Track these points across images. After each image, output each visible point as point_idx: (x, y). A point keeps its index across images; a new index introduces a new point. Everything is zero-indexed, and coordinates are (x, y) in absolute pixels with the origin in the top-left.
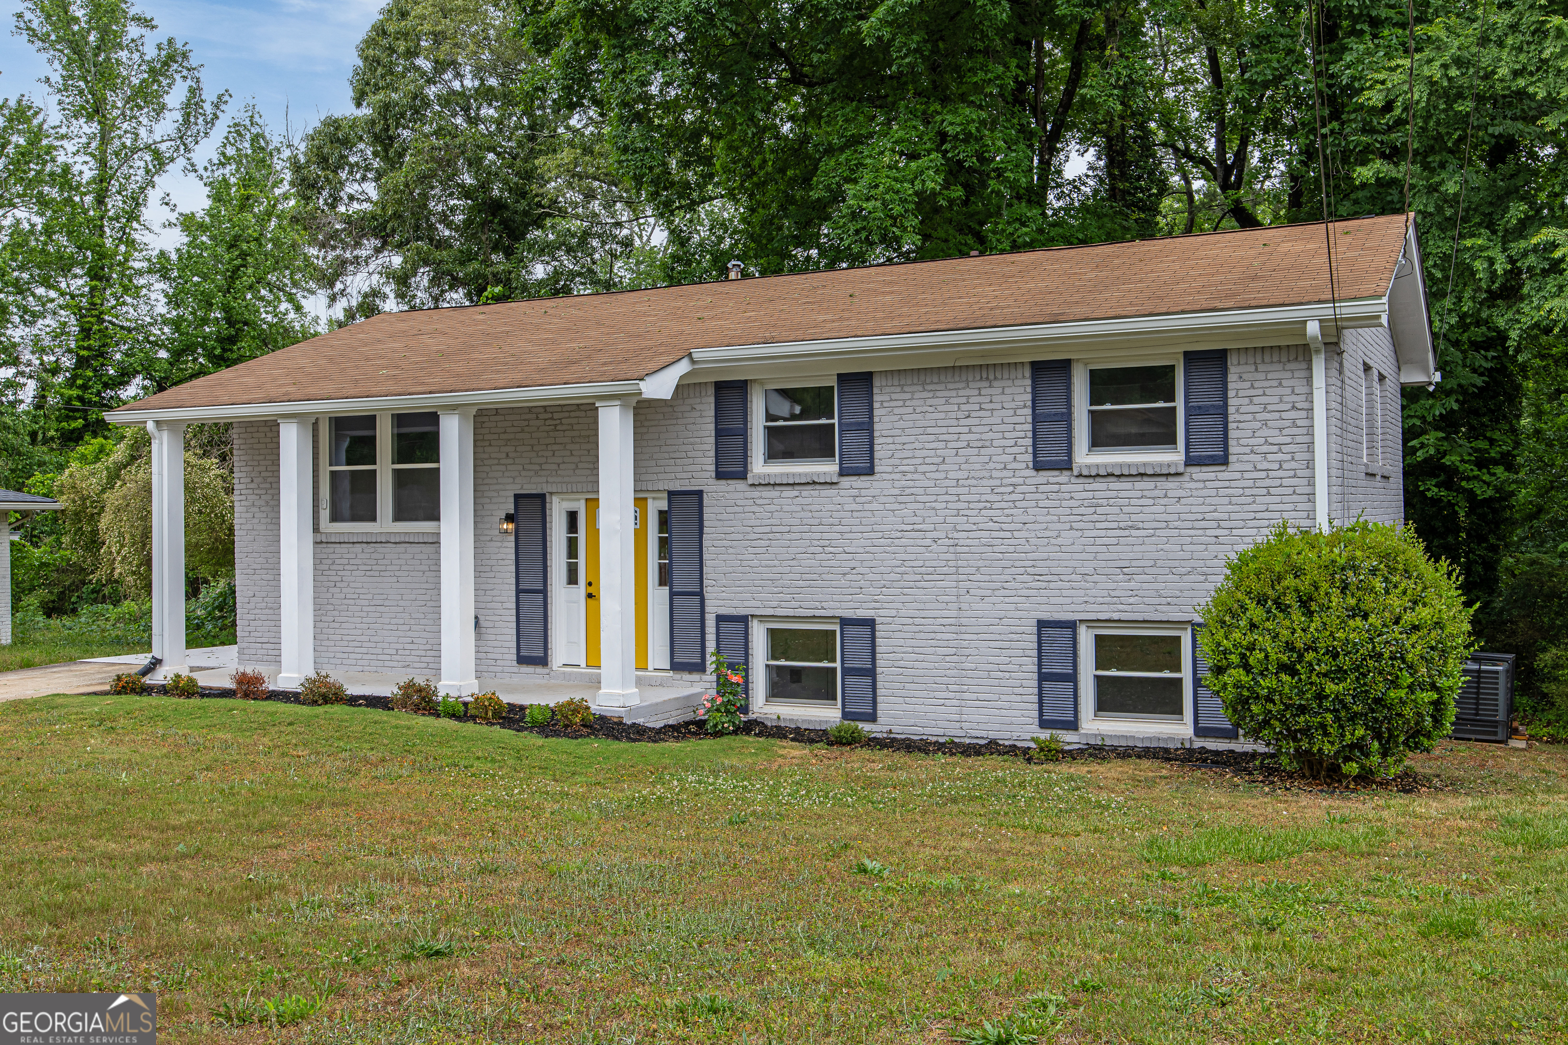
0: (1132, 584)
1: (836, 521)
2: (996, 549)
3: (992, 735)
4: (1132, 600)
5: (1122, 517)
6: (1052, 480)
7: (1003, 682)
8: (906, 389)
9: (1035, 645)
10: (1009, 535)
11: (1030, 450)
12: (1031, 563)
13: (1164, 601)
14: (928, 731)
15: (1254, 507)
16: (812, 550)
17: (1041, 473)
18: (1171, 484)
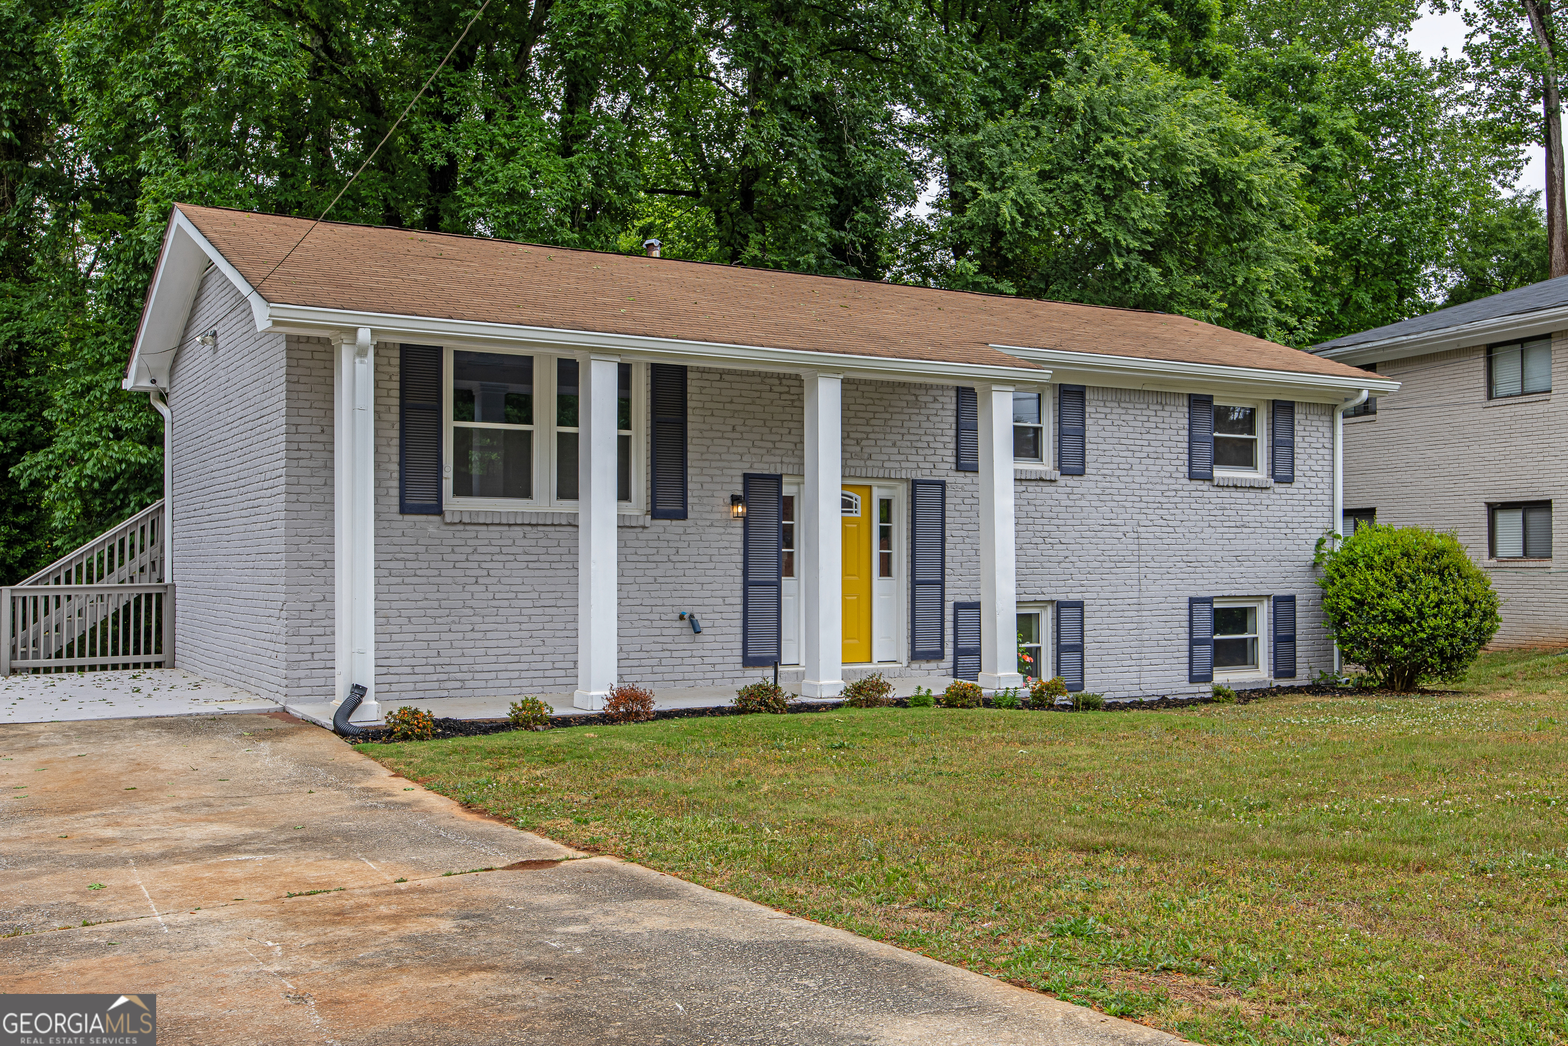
0: (1242, 569)
1: (1054, 515)
2: (1165, 541)
3: (1161, 692)
4: (1242, 580)
5: (1239, 518)
6: (1200, 488)
7: (1167, 649)
8: (1108, 404)
9: (1187, 618)
10: (1171, 530)
11: (1187, 463)
12: (1185, 553)
13: (1259, 580)
14: (1118, 695)
15: (1304, 514)
16: (1035, 540)
17: (1194, 482)
18: (1263, 495)
